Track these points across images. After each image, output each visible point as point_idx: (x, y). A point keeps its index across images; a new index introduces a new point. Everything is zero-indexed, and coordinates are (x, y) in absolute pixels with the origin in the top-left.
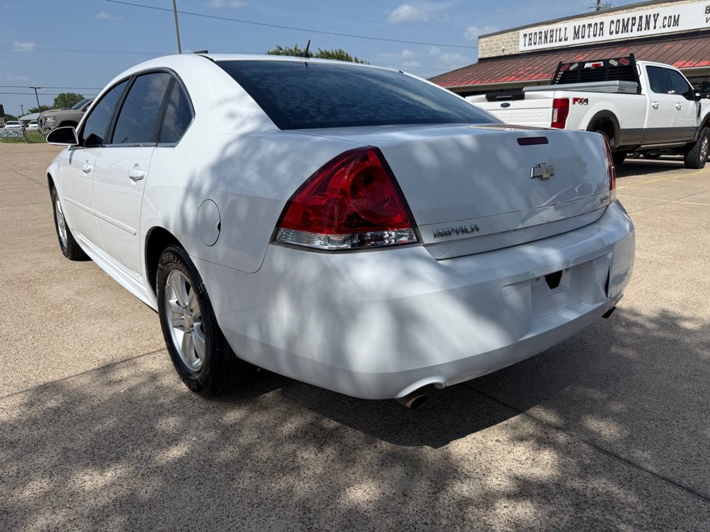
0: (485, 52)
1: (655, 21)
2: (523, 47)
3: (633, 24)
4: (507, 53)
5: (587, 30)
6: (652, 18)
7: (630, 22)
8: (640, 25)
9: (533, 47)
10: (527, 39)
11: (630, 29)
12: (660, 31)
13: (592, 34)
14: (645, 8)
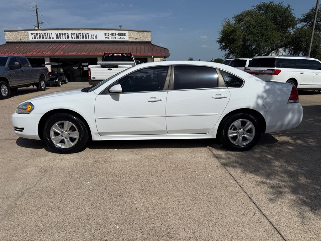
0: (10, 39)
1: (88, 36)
2: (31, 39)
3: (80, 36)
4: (22, 41)
5: (62, 35)
6: (87, 34)
7: (79, 34)
8: (83, 36)
9: (36, 40)
10: (33, 35)
11: (79, 37)
12: (90, 40)
13: (64, 37)
14: (84, 30)
